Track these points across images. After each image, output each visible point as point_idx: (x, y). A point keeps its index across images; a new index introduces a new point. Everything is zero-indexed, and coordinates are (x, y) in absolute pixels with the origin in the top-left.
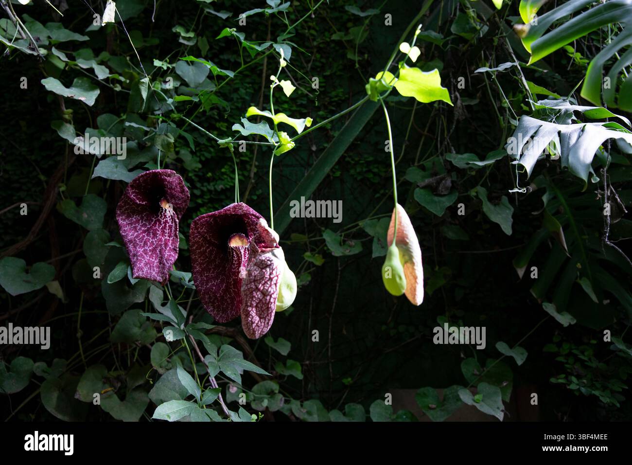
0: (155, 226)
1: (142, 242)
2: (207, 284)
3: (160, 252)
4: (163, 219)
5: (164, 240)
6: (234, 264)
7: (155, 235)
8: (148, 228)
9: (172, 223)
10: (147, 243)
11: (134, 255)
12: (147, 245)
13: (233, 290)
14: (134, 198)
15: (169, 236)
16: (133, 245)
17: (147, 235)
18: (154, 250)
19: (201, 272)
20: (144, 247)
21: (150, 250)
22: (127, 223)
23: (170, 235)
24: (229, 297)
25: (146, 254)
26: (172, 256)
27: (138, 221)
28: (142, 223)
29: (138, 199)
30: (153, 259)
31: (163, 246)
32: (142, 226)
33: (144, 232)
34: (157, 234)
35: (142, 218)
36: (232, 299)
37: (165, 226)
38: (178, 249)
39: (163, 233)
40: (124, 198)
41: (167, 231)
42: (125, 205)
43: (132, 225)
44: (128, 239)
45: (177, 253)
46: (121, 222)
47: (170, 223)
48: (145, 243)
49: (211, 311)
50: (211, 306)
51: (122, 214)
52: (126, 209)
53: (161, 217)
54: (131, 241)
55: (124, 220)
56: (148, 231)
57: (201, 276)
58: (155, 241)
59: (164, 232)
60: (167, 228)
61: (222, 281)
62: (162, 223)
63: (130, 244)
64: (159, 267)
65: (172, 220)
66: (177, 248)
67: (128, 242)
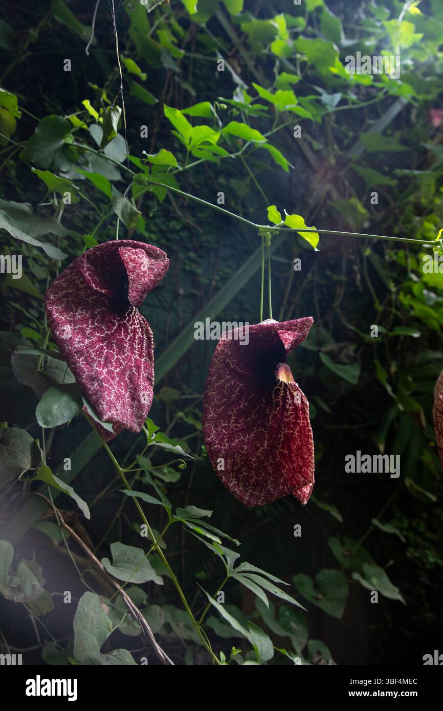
0: (120, 335)
1: (100, 357)
2: (230, 440)
3: (130, 378)
4: (131, 325)
5: (133, 360)
6: (287, 410)
7: (121, 350)
8: (106, 334)
9: (143, 335)
10: (111, 360)
11: (93, 379)
12: (111, 363)
13: (280, 452)
14: (90, 278)
15: (141, 355)
16: (86, 360)
17: (108, 346)
18: (122, 374)
19: (217, 420)
20: (105, 365)
21: (117, 373)
22: (65, 318)
23: (141, 353)
24: (271, 465)
25: (113, 379)
26: (148, 389)
27: (85, 321)
28: (93, 324)
29: (95, 282)
30: (122, 389)
31: (134, 369)
32: (94, 329)
33: (102, 340)
34: (125, 348)
35: (93, 317)
36: (278, 467)
37: (134, 335)
38: (154, 379)
39: (132, 349)
40: (71, 274)
41: (137, 346)
42: (68, 287)
43: (75, 325)
44: (75, 348)
45: (152, 385)
46: (56, 315)
47: (140, 334)
48: (107, 361)
49: (235, 486)
50: (233, 476)
51: (58, 302)
52: (66, 296)
53: (129, 320)
54: (80, 352)
55: (61, 313)
56: (108, 339)
57: (216, 427)
58: (123, 359)
59: (133, 346)
60: (137, 341)
61: (259, 437)
62: (129, 331)
63: (79, 358)
64: (131, 406)
65: (142, 330)
66: (152, 376)
67: (76, 352)
